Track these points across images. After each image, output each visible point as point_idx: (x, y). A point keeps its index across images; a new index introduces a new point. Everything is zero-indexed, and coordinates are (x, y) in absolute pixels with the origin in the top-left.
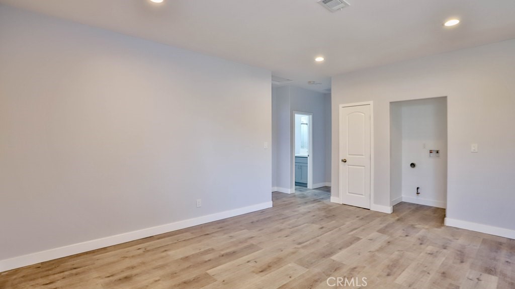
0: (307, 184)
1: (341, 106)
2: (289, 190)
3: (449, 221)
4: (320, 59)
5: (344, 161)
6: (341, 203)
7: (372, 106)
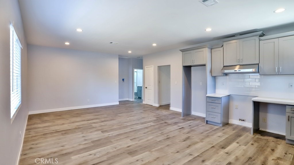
0: (141, 98)
1: (145, 67)
2: (132, 99)
3: (172, 108)
4: (130, 52)
5: (146, 88)
6: (146, 104)
7: (153, 67)
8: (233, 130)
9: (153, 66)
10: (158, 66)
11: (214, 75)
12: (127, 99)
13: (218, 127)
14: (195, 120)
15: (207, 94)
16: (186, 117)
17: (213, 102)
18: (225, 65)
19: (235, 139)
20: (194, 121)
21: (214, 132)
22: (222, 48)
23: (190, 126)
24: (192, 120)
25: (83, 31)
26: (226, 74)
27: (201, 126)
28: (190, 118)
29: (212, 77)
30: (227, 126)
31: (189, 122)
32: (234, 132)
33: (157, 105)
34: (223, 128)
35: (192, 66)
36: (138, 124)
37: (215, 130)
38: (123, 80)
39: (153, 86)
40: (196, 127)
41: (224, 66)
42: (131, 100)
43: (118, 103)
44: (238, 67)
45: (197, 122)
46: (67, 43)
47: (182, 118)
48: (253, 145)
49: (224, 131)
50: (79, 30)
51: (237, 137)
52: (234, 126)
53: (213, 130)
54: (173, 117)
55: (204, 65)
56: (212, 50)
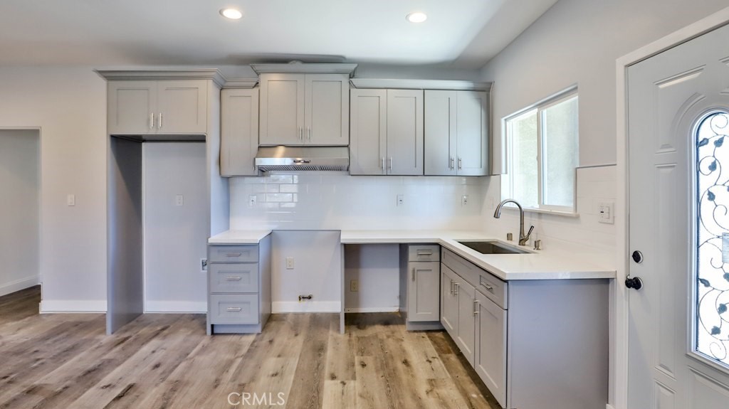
3: (50, 305)
8: (296, 335)
11: (227, 173)
13: (251, 338)
14: (166, 332)
15: (209, 236)
16: (126, 331)
17: (231, 259)
18: (263, 143)
19: (319, 365)
20: (165, 337)
21: (252, 364)
22: (256, 90)
23: (157, 366)
24: (156, 334)
26: (263, 171)
27: (198, 354)
28: (145, 331)
29: (222, 177)
30: (273, 324)
31: (146, 349)
32: (301, 339)
34: (267, 337)
35: (144, 141)
37: (249, 351)
40: (183, 365)
41: (260, 147)
44: (281, 150)
45: (176, 341)
47: (108, 337)
48: (365, 365)
49: (276, 348)
51: (320, 355)
52: (289, 321)
53: (245, 357)
54: (68, 344)
55: (201, 139)
56: (223, 91)
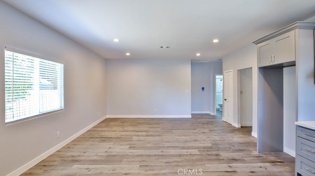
1: (225, 72)
3: (253, 134)
4: (198, 55)
5: (226, 100)
6: (225, 121)
7: (232, 72)
9: (232, 70)
10: (238, 70)
12: (208, 112)
15: (297, 121)
17: (309, 138)
23: (253, 172)
25: (119, 40)
33: (237, 125)
35: (284, 67)
36: (178, 147)
38: (203, 89)
39: (233, 98)
42: (212, 114)
43: (190, 116)
46: (128, 54)
50: (116, 40)
